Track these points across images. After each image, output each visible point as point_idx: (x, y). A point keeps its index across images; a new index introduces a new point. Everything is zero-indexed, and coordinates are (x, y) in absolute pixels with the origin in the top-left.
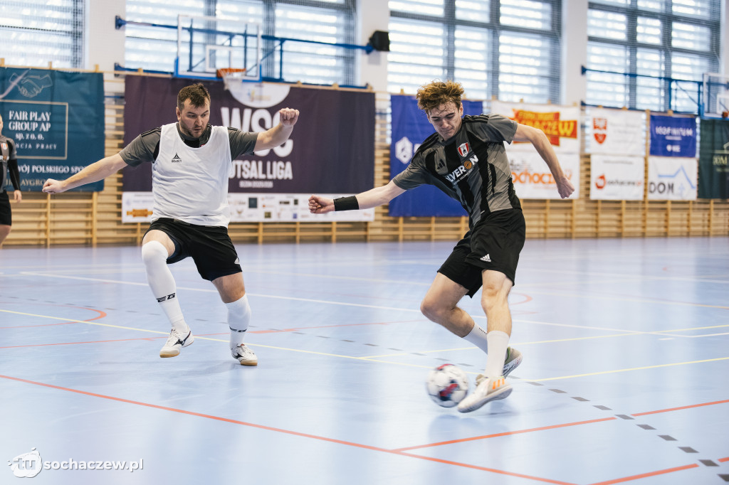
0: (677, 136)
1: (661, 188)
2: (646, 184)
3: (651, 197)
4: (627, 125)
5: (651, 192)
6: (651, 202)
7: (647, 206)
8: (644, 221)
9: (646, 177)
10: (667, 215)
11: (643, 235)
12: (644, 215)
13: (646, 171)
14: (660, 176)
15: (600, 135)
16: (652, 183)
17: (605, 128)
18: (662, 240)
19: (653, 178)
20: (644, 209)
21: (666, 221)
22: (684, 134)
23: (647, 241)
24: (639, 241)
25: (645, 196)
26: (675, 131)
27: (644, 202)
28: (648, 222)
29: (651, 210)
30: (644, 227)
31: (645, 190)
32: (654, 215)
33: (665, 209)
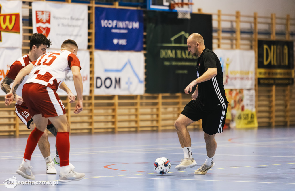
0: (123, 29)
1: (108, 83)
2: (91, 79)
3: (97, 92)
4: (72, 19)
5: (97, 87)
6: (97, 98)
7: (94, 101)
8: (91, 117)
9: (91, 72)
10: (114, 110)
11: (90, 132)
12: (91, 110)
13: (91, 66)
14: (106, 70)
15: (44, 29)
16: (97, 78)
17: (48, 21)
18: (110, 136)
19: (99, 72)
20: (90, 104)
21: (114, 116)
22: (130, 27)
23: (94, 137)
24: (86, 138)
25: (91, 92)
26: (121, 24)
27: (90, 98)
28: (95, 118)
29: (97, 105)
30: (91, 124)
31: (91, 85)
32: (101, 111)
33: (112, 105)
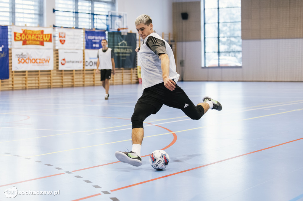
0: (97, 40)
1: (91, 64)
2: (84, 62)
3: (86, 68)
4: (75, 35)
5: (87, 66)
6: (87, 70)
7: (85, 72)
8: (84, 79)
9: (84, 59)
10: (94, 76)
11: (84, 86)
12: (84, 76)
13: (84, 56)
14: (90, 58)
15: (63, 40)
16: (87, 62)
17: (65, 37)
18: (92, 87)
19: (87, 59)
20: (83, 73)
21: (94, 79)
22: (100, 39)
23: (85, 88)
24: (81, 88)
25: (84, 68)
26: (96, 38)
27: (83, 70)
28: (86, 80)
29: (87, 74)
30: (84, 82)
31: (84, 65)
32: (88, 76)
33: (93, 73)
